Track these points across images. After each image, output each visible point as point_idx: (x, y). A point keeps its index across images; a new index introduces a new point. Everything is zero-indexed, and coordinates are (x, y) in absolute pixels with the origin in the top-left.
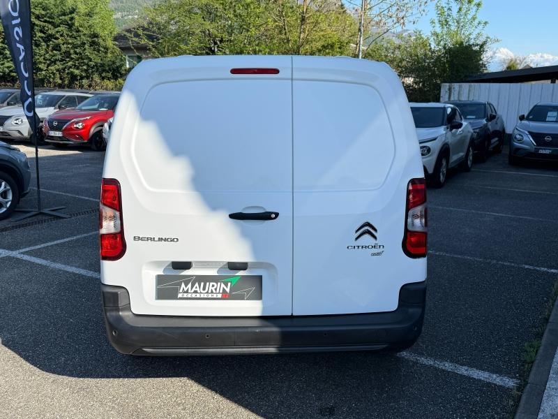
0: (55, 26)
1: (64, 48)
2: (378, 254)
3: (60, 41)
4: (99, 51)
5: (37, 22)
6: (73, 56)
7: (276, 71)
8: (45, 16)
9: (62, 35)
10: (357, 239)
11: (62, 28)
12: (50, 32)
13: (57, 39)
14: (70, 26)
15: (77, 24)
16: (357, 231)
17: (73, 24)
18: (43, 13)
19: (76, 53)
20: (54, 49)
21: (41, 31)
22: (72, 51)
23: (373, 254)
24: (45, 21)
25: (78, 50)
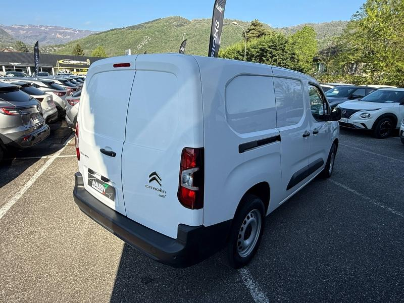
0: (276, 50)
1: (278, 61)
2: (163, 196)
3: (277, 57)
4: (294, 61)
5: (269, 49)
6: (281, 65)
7: (128, 65)
8: (273, 46)
9: (278, 55)
10: (150, 181)
11: (280, 51)
12: (274, 53)
13: (276, 56)
14: (283, 50)
15: (286, 49)
16: (150, 176)
17: (285, 49)
18: (272, 44)
19: (283, 63)
20: (274, 61)
21: (270, 53)
22: (282, 62)
23: (160, 196)
24: (273, 49)
25: (284, 62)
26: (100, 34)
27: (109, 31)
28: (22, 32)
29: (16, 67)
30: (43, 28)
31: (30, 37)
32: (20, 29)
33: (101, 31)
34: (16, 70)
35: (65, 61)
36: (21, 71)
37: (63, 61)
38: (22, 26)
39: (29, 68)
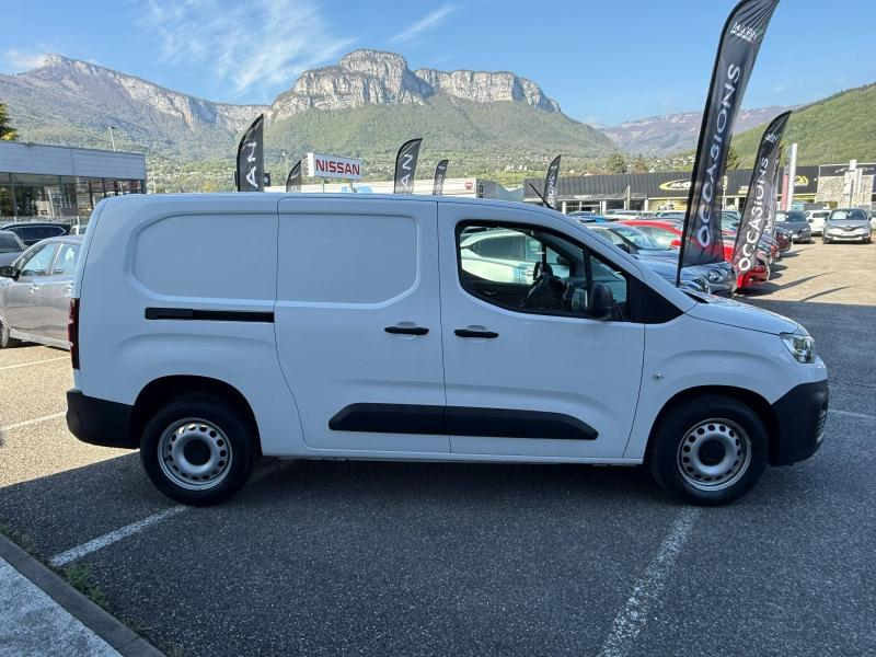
26: (802, 110)
27: (829, 99)
28: (635, 134)
29: (584, 203)
30: (674, 121)
31: (647, 142)
32: (632, 128)
33: (808, 102)
34: (583, 209)
35: (674, 185)
36: (590, 209)
37: (669, 186)
38: (637, 122)
39: (604, 203)
